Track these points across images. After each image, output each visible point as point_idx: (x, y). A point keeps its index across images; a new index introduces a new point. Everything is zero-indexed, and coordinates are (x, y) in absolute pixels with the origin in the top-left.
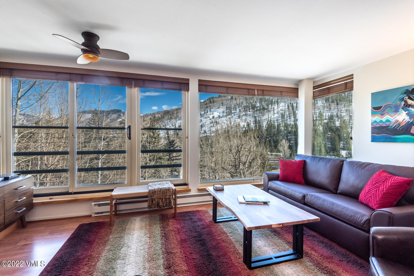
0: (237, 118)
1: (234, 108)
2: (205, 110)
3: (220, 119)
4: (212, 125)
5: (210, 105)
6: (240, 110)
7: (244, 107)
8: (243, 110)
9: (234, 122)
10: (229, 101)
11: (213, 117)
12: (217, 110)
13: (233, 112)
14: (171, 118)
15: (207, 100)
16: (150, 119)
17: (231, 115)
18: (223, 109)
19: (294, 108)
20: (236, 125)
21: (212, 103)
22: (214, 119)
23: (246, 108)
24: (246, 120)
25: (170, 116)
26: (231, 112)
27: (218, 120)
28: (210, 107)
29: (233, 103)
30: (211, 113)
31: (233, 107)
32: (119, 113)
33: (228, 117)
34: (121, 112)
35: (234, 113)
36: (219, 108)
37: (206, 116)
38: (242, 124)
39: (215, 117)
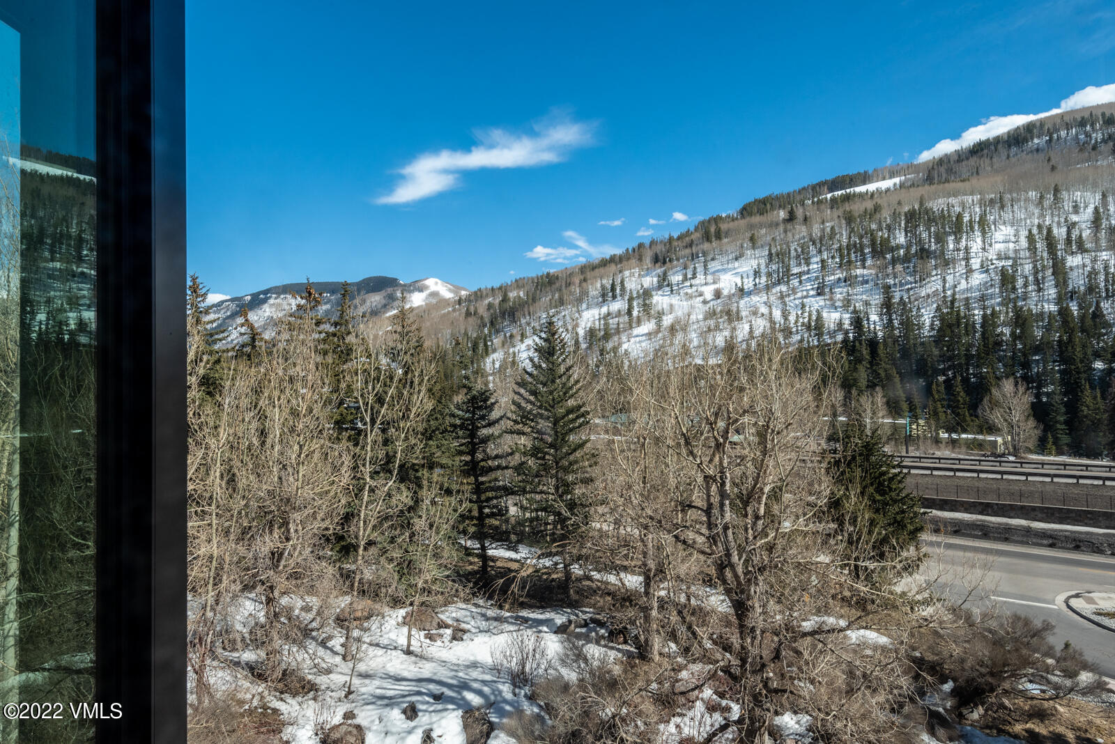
0: (812, 293)
1: (798, 257)
2: (685, 268)
3: (746, 299)
4: (712, 323)
5: (706, 246)
6: (823, 261)
7: (840, 249)
8: (838, 260)
9: (799, 313)
10: (781, 228)
11: (718, 294)
12: (730, 266)
13: (795, 270)
14: (561, 302)
15: (696, 229)
16: (490, 306)
17: (788, 282)
18: (756, 262)
19: (1059, 247)
20: (806, 320)
21: (713, 239)
22: (719, 301)
23: (849, 254)
24: (849, 301)
25: (557, 296)
26: (788, 270)
27: (737, 302)
28: (704, 254)
29: (797, 237)
30: (710, 278)
31: (796, 250)
32: (390, 290)
33: (774, 291)
34: (397, 286)
35: (800, 274)
36: (740, 257)
37: (689, 291)
38: (832, 318)
39: (725, 292)
